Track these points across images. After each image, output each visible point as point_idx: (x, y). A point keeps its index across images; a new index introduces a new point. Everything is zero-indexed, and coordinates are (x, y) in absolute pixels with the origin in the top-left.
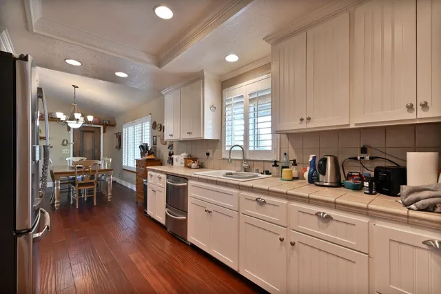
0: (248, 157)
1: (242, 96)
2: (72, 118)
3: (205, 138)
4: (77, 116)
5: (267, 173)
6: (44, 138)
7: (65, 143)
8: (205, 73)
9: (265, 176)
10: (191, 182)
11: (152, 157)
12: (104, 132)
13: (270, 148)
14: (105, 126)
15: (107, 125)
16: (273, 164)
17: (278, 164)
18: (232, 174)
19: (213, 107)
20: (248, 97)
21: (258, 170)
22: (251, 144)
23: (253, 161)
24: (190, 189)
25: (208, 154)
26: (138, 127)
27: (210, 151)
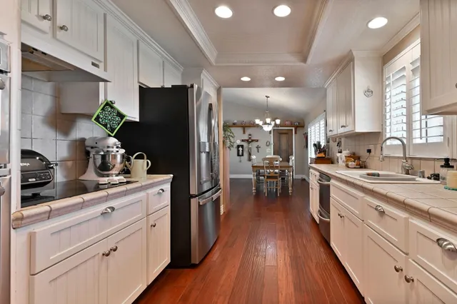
0: (411, 154)
1: (404, 68)
2: (265, 123)
3: (356, 131)
4: (268, 120)
5: (436, 177)
6: (257, 141)
7: (268, 144)
8: (354, 53)
9: (432, 181)
10: (333, 182)
11: (322, 155)
12: (296, 133)
13: (440, 139)
14: (296, 128)
15: (297, 127)
16: (443, 163)
17: (451, 164)
18: (378, 175)
19: (368, 92)
20: (412, 67)
21: (423, 173)
22: (416, 134)
23: (420, 159)
24: (332, 189)
25: (369, 151)
26: (317, 125)
27: (371, 147)
